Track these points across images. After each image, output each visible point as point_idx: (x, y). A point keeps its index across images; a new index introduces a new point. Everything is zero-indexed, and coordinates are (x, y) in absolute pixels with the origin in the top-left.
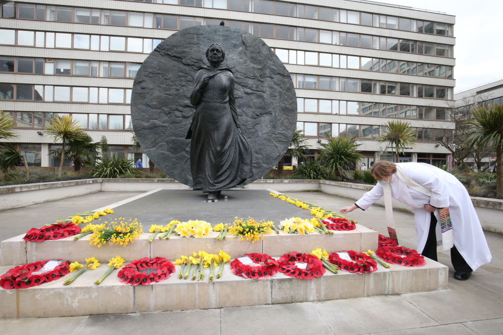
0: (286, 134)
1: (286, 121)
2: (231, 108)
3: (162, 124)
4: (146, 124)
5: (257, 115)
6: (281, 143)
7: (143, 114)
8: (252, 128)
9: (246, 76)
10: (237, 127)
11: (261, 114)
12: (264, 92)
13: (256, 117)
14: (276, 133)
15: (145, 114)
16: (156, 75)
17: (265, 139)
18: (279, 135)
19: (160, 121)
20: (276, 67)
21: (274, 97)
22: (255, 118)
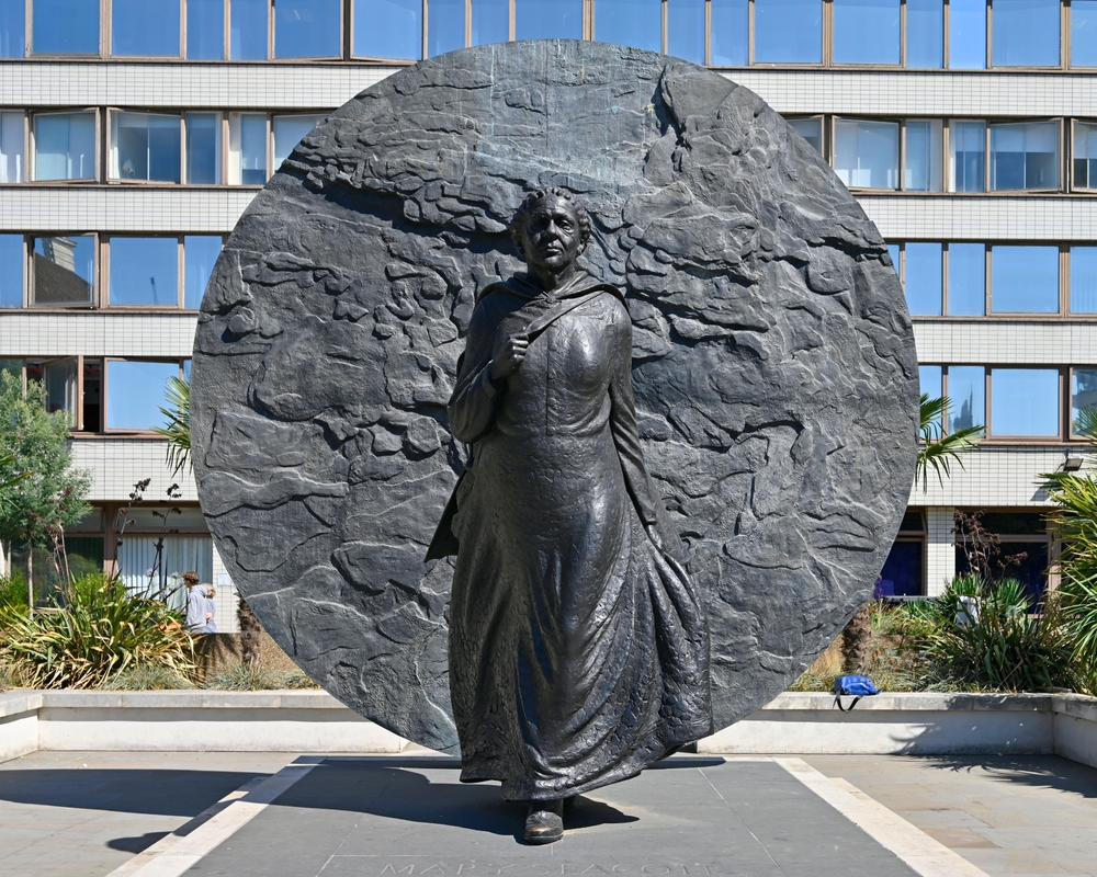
0: (869, 516)
1: (864, 454)
2: (619, 448)
3: (317, 485)
4: (252, 488)
5: (734, 434)
6: (844, 554)
7: (240, 444)
8: (710, 493)
9: (682, 261)
10: (646, 524)
11: (748, 428)
12: (762, 330)
13: (726, 438)
14: (819, 510)
15: (248, 443)
16: (295, 275)
17: (771, 540)
18: (837, 519)
19: (310, 471)
20: (817, 210)
21: (809, 347)
22: (723, 449)
